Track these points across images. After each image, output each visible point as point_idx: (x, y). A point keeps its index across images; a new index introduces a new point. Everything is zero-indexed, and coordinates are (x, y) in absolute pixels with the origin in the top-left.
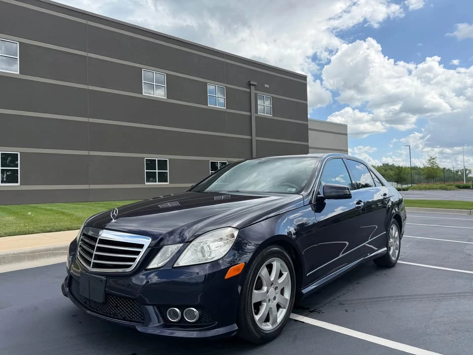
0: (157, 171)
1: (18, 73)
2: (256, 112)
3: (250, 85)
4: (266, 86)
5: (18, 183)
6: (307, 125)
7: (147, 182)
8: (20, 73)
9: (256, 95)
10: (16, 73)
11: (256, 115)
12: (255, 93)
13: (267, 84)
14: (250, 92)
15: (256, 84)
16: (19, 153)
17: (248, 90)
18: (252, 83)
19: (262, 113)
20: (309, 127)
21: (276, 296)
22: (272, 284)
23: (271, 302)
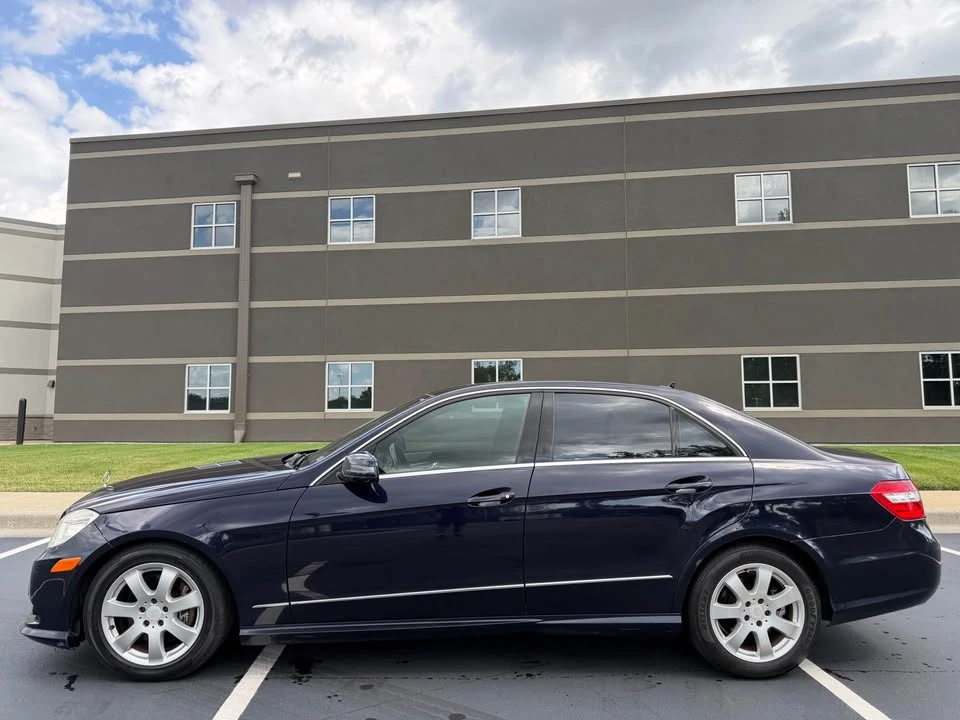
0: (771, 382)
1: (520, 236)
7: (747, 406)
8: (523, 236)
21: (165, 621)
22: (154, 601)
23: (150, 626)
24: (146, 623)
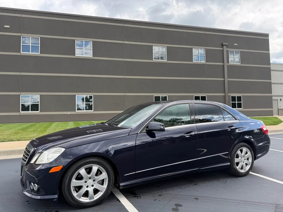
1: (92, 56)
2: (228, 62)
3: (223, 45)
4: (235, 44)
5: (92, 110)
6: (270, 68)
8: (93, 56)
9: (227, 51)
10: (91, 56)
11: (228, 64)
12: (227, 50)
13: (235, 43)
14: (223, 50)
15: (227, 44)
16: (93, 96)
17: (221, 49)
18: (224, 44)
19: (233, 62)
20: (271, 69)
21: (94, 185)
22: (90, 178)
23: (89, 187)
24: (87, 187)
